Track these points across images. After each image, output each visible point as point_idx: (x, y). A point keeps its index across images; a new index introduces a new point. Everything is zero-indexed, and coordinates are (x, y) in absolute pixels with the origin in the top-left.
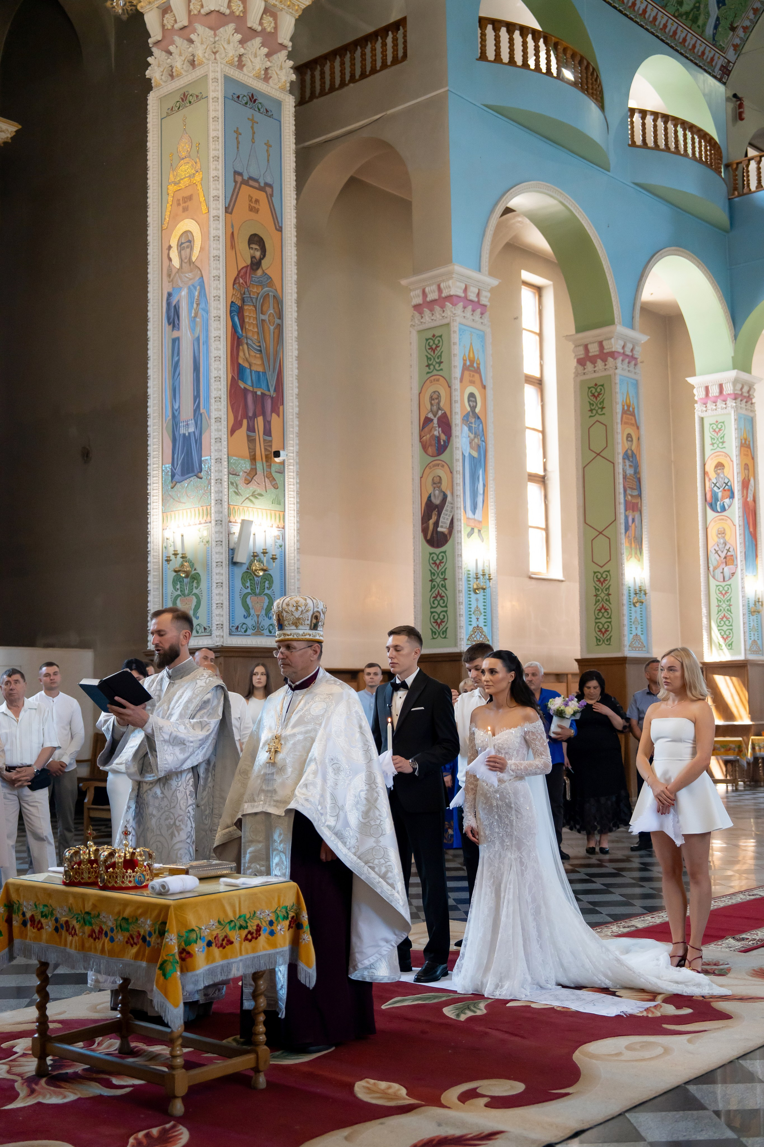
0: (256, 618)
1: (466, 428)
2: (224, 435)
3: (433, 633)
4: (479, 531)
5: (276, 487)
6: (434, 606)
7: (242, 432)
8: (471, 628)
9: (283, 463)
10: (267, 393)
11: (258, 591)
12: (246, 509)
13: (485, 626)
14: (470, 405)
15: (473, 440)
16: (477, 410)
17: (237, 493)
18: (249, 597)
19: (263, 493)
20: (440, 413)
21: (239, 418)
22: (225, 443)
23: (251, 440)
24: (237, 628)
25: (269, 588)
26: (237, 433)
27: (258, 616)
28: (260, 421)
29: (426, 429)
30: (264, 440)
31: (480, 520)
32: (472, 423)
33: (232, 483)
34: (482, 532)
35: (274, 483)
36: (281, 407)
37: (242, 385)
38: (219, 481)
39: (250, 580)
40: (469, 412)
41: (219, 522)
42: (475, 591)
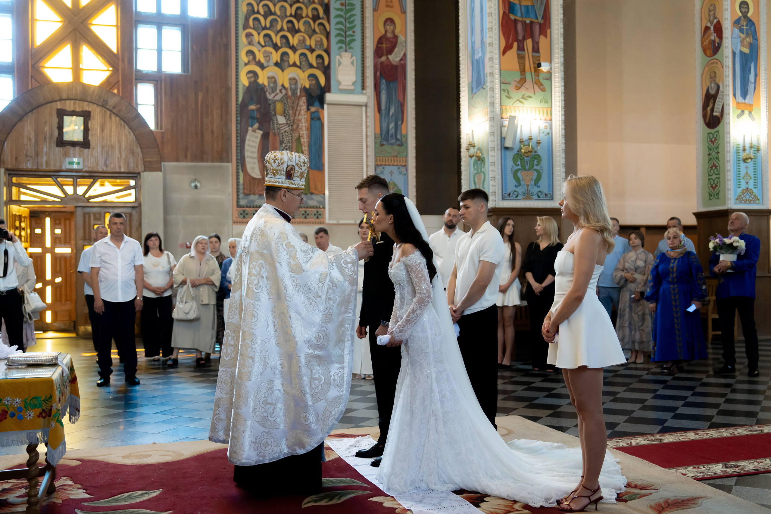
0: (526, 187)
1: (736, 30)
2: (496, 56)
3: (710, 195)
4: (750, 113)
5: (543, 90)
6: (711, 174)
7: (513, 52)
8: (740, 190)
9: (550, 73)
10: (535, 21)
11: (527, 167)
12: (516, 108)
13: (755, 188)
14: (741, 12)
15: (744, 39)
16: (749, 15)
17: (509, 97)
18: (520, 172)
19: (532, 95)
20: (715, 21)
21: (510, 41)
22: (497, 61)
23: (521, 58)
24: (509, 194)
25: (537, 165)
26: (509, 53)
27: (528, 185)
28: (529, 43)
29: (706, 36)
30: (533, 56)
31: (751, 103)
32: (743, 26)
33: (504, 90)
34: (753, 113)
35: (541, 87)
36: (548, 31)
37: (512, 17)
38: (492, 89)
39: (521, 159)
40: (740, 17)
41: (492, 119)
42: (745, 160)
